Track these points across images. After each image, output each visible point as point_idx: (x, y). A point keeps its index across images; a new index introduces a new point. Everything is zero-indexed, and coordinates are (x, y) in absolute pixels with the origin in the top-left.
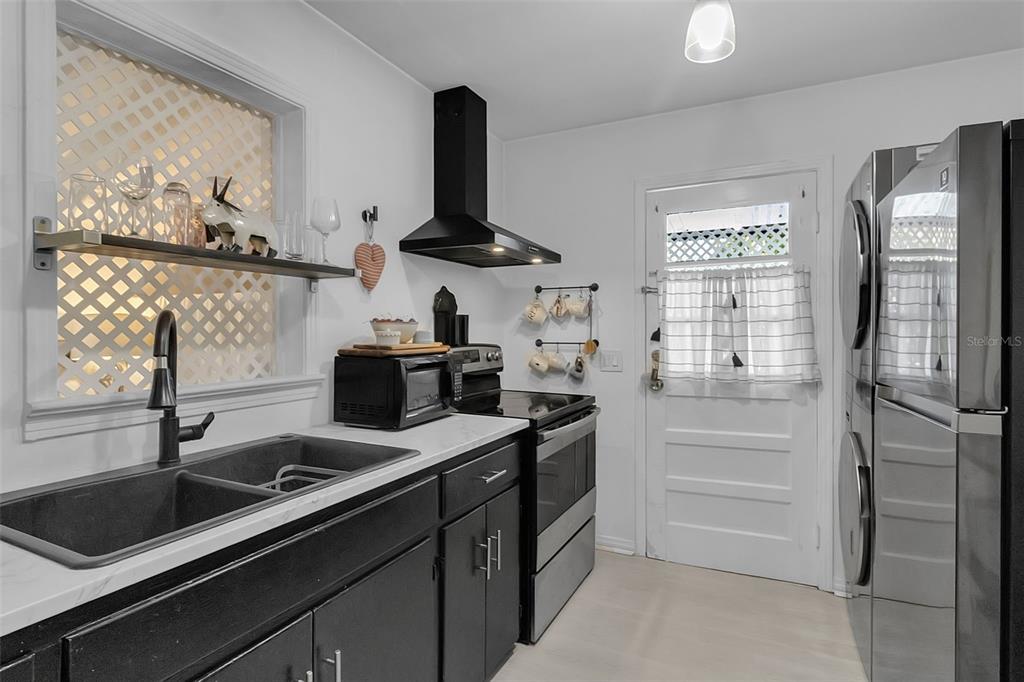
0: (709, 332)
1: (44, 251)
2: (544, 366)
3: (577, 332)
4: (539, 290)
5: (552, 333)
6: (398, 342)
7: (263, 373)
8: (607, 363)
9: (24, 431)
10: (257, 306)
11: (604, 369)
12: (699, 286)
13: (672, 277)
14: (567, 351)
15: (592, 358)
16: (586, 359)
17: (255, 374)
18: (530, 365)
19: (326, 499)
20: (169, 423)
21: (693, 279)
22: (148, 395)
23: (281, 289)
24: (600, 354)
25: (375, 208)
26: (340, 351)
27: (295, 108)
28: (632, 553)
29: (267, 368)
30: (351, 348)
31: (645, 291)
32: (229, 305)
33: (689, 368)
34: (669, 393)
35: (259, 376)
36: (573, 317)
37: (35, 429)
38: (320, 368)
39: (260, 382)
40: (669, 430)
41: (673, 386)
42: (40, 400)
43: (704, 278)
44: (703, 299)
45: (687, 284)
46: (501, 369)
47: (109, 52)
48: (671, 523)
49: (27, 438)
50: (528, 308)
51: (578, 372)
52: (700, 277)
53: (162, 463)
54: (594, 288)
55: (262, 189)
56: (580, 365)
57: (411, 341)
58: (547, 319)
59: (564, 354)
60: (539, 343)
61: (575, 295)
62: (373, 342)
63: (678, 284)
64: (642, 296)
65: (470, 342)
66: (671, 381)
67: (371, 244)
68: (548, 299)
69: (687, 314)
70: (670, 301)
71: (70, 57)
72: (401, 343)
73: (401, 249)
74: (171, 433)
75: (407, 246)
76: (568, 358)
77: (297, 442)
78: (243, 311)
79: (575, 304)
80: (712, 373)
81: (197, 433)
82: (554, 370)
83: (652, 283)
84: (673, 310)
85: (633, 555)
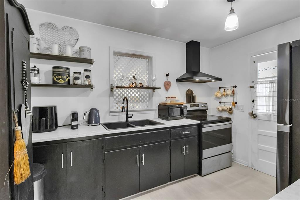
0: (271, 100)
1: (112, 89)
2: (221, 109)
3: (230, 100)
4: (220, 88)
5: (224, 100)
6: (170, 102)
7: (147, 108)
8: (239, 109)
9: (110, 114)
10: (146, 95)
11: (238, 110)
12: (268, 85)
13: (259, 83)
14: (228, 105)
15: (235, 107)
16: (233, 107)
17: (145, 107)
18: (217, 108)
19: (141, 129)
20: (127, 115)
21: (266, 83)
22: (121, 110)
23: (150, 92)
24: (237, 106)
25: (168, 73)
26: (159, 104)
27: (151, 57)
28: (247, 166)
29: (148, 107)
30: (161, 103)
31: (251, 87)
32: (141, 95)
33: (265, 111)
34: (259, 119)
35: (146, 108)
36: (229, 96)
37: (111, 114)
38: (156, 107)
39: (146, 109)
40: (259, 130)
41: (260, 117)
42: (112, 110)
43: (270, 83)
44: (270, 89)
45: (264, 85)
46: (207, 109)
47: (122, 56)
48: (260, 159)
49: (110, 115)
50: (216, 93)
51: (230, 111)
52: (269, 82)
53: (126, 121)
54: (236, 87)
55: (147, 73)
56: (231, 109)
57: (175, 102)
58: (222, 96)
59: (227, 106)
60: (220, 103)
61: (230, 89)
62: (165, 102)
63: (261, 85)
64: (250, 89)
65: (196, 102)
66: (260, 115)
67: (168, 81)
68: (222, 90)
69: (264, 94)
70: (258, 90)
71: (117, 58)
72: (171, 102)
73: (176, 81)
74: (127, 117)
75: (178, 80)
76: (228, 107)
77: (149, 121)
78: (143, 96)
79: (229, 92)
80: (272, 113)
81: (131, 117)
82: (223, 110)
83: (252, 85)
84: (259, 93)
85: (247, 167)
